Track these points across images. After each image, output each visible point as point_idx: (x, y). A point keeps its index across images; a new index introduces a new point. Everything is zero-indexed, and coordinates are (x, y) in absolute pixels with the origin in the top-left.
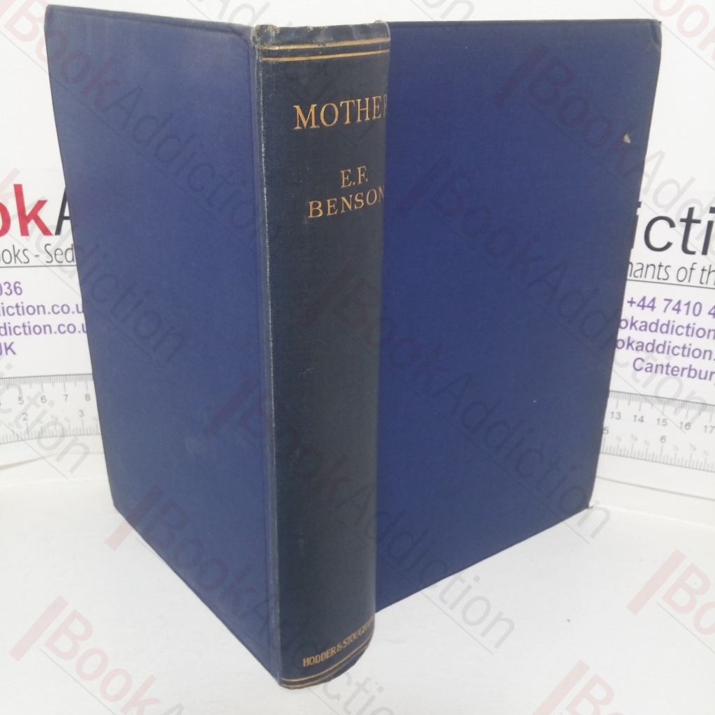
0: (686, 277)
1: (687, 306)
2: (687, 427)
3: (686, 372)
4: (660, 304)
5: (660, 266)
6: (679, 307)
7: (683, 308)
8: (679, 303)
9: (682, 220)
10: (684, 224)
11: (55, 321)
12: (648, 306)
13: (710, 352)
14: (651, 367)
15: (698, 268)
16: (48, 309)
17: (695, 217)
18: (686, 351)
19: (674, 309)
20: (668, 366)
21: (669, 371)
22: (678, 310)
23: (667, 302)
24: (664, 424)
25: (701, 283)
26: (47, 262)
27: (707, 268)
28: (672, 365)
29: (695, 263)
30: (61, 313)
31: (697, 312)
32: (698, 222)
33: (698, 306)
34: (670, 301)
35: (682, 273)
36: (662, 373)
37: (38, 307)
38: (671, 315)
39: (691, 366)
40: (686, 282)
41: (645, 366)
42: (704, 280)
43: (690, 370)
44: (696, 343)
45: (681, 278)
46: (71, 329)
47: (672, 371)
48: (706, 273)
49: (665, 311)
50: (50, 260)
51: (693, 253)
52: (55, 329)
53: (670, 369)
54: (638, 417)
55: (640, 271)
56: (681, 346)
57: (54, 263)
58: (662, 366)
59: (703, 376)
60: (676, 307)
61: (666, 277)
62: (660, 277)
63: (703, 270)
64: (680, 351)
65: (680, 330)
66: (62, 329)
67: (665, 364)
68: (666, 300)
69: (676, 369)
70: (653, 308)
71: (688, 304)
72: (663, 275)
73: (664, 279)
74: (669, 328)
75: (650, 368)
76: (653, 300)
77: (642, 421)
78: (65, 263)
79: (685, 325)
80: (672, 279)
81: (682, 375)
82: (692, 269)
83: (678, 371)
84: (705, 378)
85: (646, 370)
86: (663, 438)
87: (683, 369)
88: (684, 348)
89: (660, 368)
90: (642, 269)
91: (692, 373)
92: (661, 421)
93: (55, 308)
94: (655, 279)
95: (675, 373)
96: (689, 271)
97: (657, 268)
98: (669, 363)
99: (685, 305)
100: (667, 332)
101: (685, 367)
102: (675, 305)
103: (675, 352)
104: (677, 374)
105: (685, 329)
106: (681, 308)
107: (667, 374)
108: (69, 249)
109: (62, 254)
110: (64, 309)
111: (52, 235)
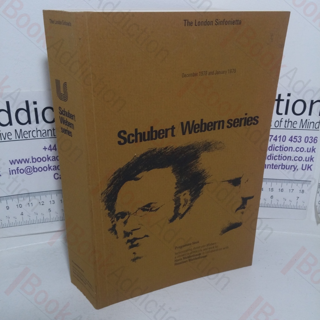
0: (278, 125)
1: (279, 138)
2: (282, 191)
3: (280, 167)
7: (278, 139)
8: (276, 136)
10: (277, 101)
13: (290, 157)
15: (284, 121)
17: (281, 98)
18: (280, 157)
19: (274, 140)
20: (273, 165)
21: (273, 167)
22: (276, 140)
23: (271, 137)
24: (272, 190)
25: (285, 127)
27: (287, 120)
28: (274, 164)
29: (283, 119)
31: (284, 140)
32: (283, 100)
33: (284, 137)
35: (277, 123)
36: (270, 168)
39: (282, 164)
40: (279, 127)
42: (286, 126)
43: (282, 166)
44: (284, 153)
47: (275, 167)
48: (287, 123)
49: (270, 141)
51: (281, 114)
53: (274, 166)
56: (278, 155)
58: (270, 165)
59: (288, 168)
60: (275, 139)
63: (286, 121)
64: (278, 158)
65: (277, 149)
67: (271, 164)
69: (276, 166)
71: (280, 137)
74: (272, 148)
77: (263, 190)
79: (279, 146)
80: (273, 126)
81: (279, 169)
82: (281, 121)
83: (277, 167)
84: (289, 169)
86: (272, 197)
87: (279, 166)
89: (269, 166)
91: (283, 167)
92: (271, 189)
95: (276, 168)
96: (280, 122)
98: (273, 164)
99: (279, 137)
100: (271, 150)
101: (280, 165)
102: (274, 138)
103: (276, 159)
104: (277, 168)
105: (279, 148)
106: (277, 139)
107: (272, 168)
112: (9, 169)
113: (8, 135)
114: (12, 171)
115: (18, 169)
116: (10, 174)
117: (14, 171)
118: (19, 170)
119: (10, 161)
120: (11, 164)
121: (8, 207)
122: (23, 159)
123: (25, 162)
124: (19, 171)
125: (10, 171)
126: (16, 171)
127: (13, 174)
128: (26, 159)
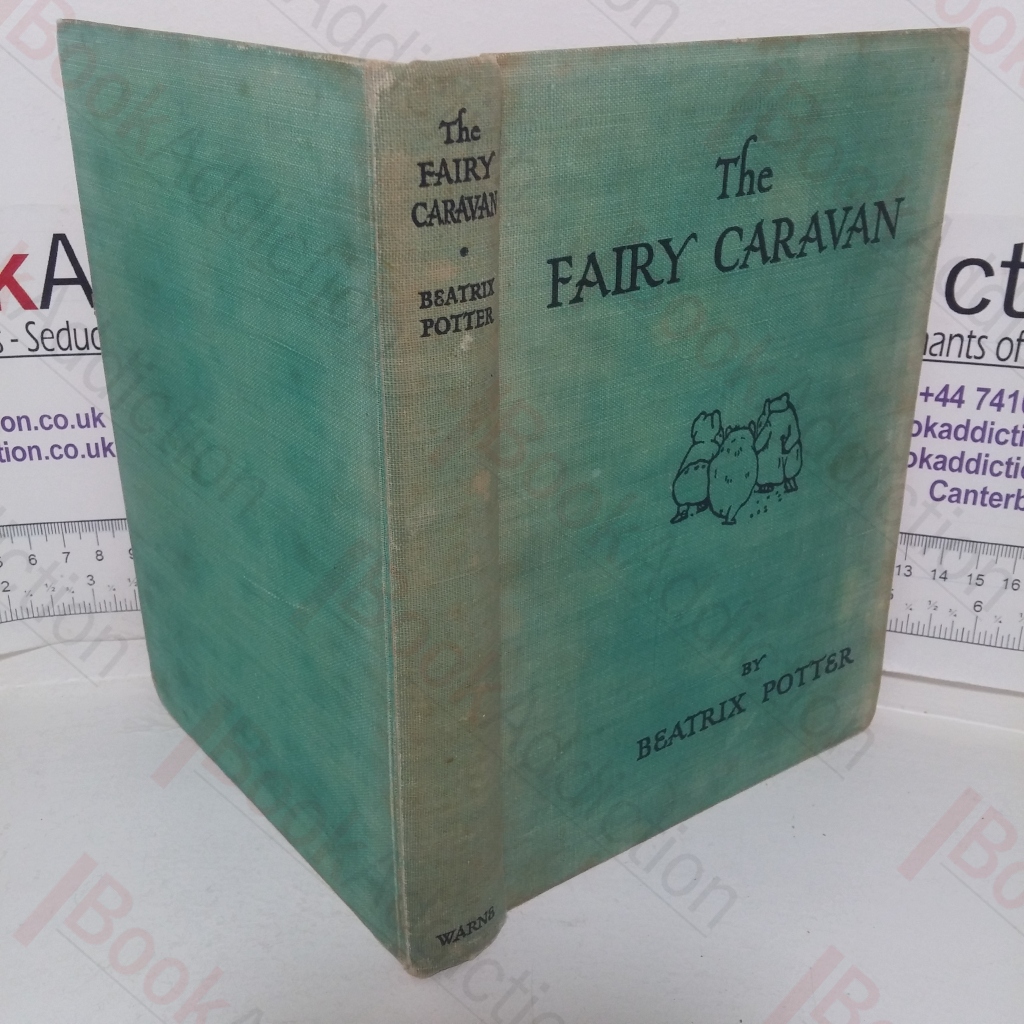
0: (1011, 353)
1: (1012, 399)
2: (1015, 587)
3: (1012, 501)
4: (971, 397)
5: (971, 337)
6: (1001, 400)
7: (1008, 402)
8: (1001, 393)
9: (1004, 264)
10: (1008, 270)
11: (44, 439)
12: (952, 400)
14: (959, 495)
16: (35, 422)
19: (992, 404)
20: (984, 492)
21: (987, 501)
22: (1000, 406)
23: (983, 393)
24: (980, 582)
26: (30, 350)
28: (991, 491)
30: (54, 427)
34: (987, 391)
35: (1006, 346)
36: (974, 503)
37: (19, 419)
38: (988, 413)
39: (1019, 491)
40: (1010, 362)
41: (948, 493)
43: (1019, 497)
45: (1003, 356)
46: (71, 451)
47: (991, 500)
49: (979, 408)
50: (34, 347)
51: (1021, 315)
52: (45, 452)
53: (987, 497)
54: (938, 574)
55: (940, 346)
56: (1004, 460)
57: (42, 351)
58: (974, 492)
60: (997, 401)
61: (979, 354)
62: (970, 354)
64: (1003, 469)
65: (1003, 437)
66: (57, 452)
67: (979, 490)
68: (979, 389)
69: (996, 497)
70: (960, 402)
71: (1015, 395)
72: (975, 350)
73: (976, 358)
74: (985, 433)
75: (957, 496)
76: (961, 390)
77: (945, 578)
78: (58, 351)
79: (1010, 428)
80: (990, 358)
81: (1006, 507)
82: (1020, 340)
83: (1000, 500)
85: (950, 500)
87: (1008, 497)
88: (1009, 463)
89: (971, 496)
90: (942, 342)
92: (975, 576)
93: (45, 420)
94: (963, 358)
95: (995, 503)
96: (1015, 343)
97: (966, 339)
98: (985, 488)
99: (1010, 396)
100: (982, 440)
101: (1011, 494)
102: (995, 398)
103: (996, 471)
104: (999, 505)
105: (1011, 434)
106: (1003, 402)
107: (983, 504)
108: (63, 329)
109: (53, 337)
110: (59, 422)
111: (36, 308)
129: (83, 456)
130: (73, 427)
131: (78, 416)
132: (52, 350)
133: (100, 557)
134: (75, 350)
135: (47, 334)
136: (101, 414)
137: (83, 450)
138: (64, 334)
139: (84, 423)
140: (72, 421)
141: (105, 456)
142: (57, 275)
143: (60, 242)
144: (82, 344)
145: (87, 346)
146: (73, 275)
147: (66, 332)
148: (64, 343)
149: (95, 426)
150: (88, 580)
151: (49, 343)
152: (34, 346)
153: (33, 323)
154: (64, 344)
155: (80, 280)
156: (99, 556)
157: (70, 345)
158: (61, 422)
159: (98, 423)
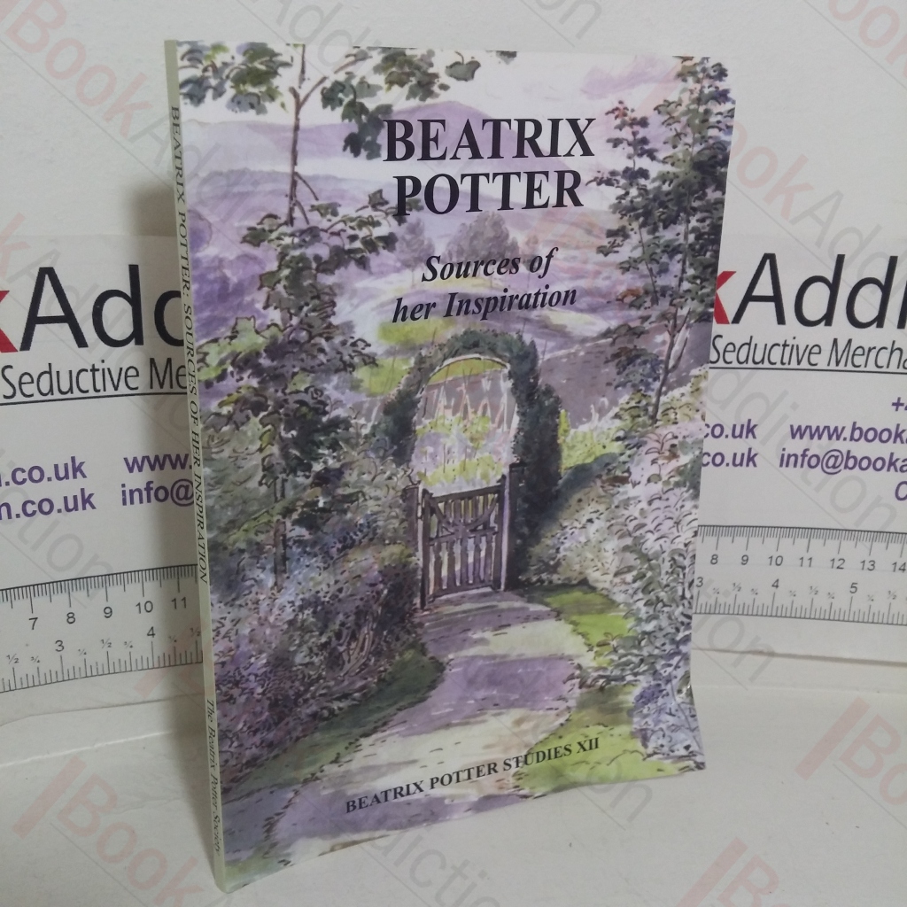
11: (16, 495)
26: (6, 396)
30: (28, 481)
46: (46, 507)
52: (16, 508)
57: (19, 397)
66: (30, 508)
78: (38, 397)
93: (18, 473)
108: (45, 372)
109: (32, 382)
110: (35, 474)
111: (16, 351)
112: (123, 486)
113: (126, 377)
114: (132, 492)
115: (151, 485)
116: (124, 503)
117: (136, 495)
118: (152, 489)
119: (126, 459)
120: (131, 470)
121: (108, 611)
122: (169, 456)
123: (174, 467)
124: (152, 492)
125: (124, 492)
126: (145, 493)
127: (132, 502)
128: (178, 456)
129: (59, 511)
130: (49, 479)
131: (56, 467)
132: (32, 395)
133: (71, 620)
134: (57, 395)
135: (26, 379)
136: (82, 464)
137: (59, 504)
138: (46, 378)
139: (62, 474)
140: (50, 472)
141: (84, 508)
142: (41, 313)
143: (47, 276)
144: (65, 387)
145: (71, 390)
146: (59, 312)
147: (47, 376)
148: (45, 387)
149: (75, 477)
150: (56, 646)
151: (28, 389)
152: (9, 392)
153: (11, 367)
154: (45, 389)
155: (69, 317)
156: (71, 618)
157: (51, 390)
158: (36, 475)
159: (78, 474)
